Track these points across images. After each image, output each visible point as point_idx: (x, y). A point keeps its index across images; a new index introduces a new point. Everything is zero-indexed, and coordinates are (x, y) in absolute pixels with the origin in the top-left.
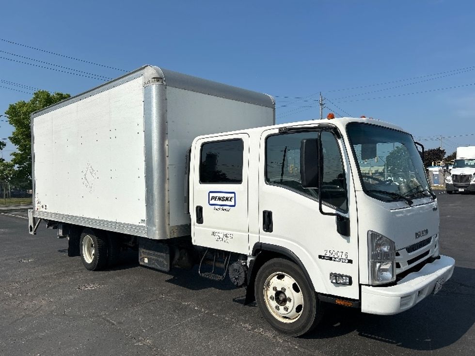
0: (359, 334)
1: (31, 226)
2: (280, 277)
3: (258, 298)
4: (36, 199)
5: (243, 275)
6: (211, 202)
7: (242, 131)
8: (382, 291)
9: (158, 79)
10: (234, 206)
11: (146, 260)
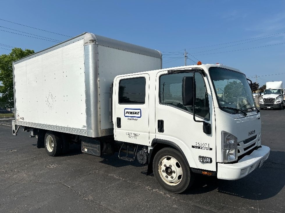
0: (219, 191)
1: (14, 130)
2: (168, 159)
3: (155, 171)
4: (17, 114)
5: (146, 158)
6: (126, 115)
7: (144, 72)
8: (230, 166)
9: (93, 41)
10: (140, 117)
11: (86, 150)
